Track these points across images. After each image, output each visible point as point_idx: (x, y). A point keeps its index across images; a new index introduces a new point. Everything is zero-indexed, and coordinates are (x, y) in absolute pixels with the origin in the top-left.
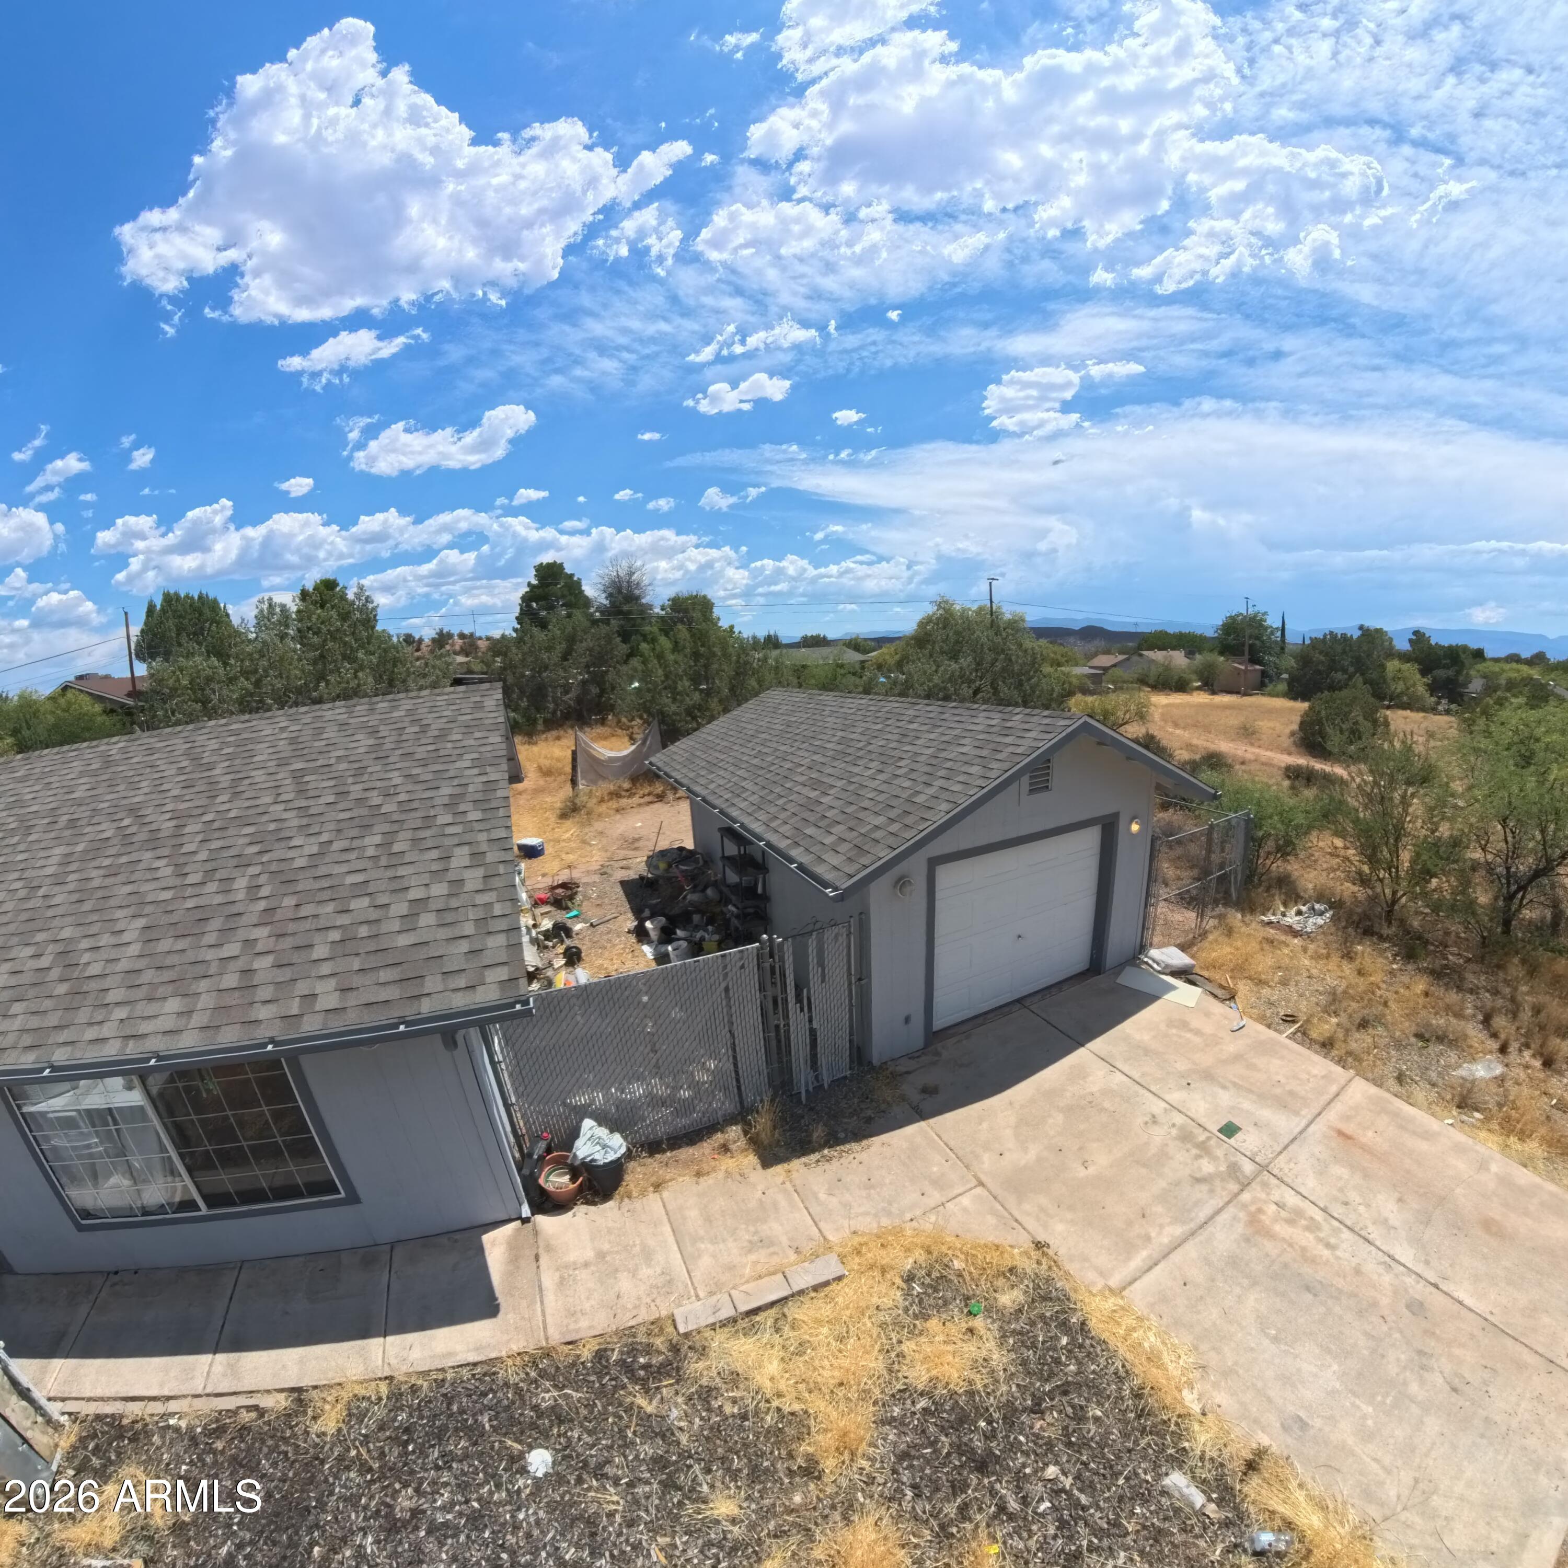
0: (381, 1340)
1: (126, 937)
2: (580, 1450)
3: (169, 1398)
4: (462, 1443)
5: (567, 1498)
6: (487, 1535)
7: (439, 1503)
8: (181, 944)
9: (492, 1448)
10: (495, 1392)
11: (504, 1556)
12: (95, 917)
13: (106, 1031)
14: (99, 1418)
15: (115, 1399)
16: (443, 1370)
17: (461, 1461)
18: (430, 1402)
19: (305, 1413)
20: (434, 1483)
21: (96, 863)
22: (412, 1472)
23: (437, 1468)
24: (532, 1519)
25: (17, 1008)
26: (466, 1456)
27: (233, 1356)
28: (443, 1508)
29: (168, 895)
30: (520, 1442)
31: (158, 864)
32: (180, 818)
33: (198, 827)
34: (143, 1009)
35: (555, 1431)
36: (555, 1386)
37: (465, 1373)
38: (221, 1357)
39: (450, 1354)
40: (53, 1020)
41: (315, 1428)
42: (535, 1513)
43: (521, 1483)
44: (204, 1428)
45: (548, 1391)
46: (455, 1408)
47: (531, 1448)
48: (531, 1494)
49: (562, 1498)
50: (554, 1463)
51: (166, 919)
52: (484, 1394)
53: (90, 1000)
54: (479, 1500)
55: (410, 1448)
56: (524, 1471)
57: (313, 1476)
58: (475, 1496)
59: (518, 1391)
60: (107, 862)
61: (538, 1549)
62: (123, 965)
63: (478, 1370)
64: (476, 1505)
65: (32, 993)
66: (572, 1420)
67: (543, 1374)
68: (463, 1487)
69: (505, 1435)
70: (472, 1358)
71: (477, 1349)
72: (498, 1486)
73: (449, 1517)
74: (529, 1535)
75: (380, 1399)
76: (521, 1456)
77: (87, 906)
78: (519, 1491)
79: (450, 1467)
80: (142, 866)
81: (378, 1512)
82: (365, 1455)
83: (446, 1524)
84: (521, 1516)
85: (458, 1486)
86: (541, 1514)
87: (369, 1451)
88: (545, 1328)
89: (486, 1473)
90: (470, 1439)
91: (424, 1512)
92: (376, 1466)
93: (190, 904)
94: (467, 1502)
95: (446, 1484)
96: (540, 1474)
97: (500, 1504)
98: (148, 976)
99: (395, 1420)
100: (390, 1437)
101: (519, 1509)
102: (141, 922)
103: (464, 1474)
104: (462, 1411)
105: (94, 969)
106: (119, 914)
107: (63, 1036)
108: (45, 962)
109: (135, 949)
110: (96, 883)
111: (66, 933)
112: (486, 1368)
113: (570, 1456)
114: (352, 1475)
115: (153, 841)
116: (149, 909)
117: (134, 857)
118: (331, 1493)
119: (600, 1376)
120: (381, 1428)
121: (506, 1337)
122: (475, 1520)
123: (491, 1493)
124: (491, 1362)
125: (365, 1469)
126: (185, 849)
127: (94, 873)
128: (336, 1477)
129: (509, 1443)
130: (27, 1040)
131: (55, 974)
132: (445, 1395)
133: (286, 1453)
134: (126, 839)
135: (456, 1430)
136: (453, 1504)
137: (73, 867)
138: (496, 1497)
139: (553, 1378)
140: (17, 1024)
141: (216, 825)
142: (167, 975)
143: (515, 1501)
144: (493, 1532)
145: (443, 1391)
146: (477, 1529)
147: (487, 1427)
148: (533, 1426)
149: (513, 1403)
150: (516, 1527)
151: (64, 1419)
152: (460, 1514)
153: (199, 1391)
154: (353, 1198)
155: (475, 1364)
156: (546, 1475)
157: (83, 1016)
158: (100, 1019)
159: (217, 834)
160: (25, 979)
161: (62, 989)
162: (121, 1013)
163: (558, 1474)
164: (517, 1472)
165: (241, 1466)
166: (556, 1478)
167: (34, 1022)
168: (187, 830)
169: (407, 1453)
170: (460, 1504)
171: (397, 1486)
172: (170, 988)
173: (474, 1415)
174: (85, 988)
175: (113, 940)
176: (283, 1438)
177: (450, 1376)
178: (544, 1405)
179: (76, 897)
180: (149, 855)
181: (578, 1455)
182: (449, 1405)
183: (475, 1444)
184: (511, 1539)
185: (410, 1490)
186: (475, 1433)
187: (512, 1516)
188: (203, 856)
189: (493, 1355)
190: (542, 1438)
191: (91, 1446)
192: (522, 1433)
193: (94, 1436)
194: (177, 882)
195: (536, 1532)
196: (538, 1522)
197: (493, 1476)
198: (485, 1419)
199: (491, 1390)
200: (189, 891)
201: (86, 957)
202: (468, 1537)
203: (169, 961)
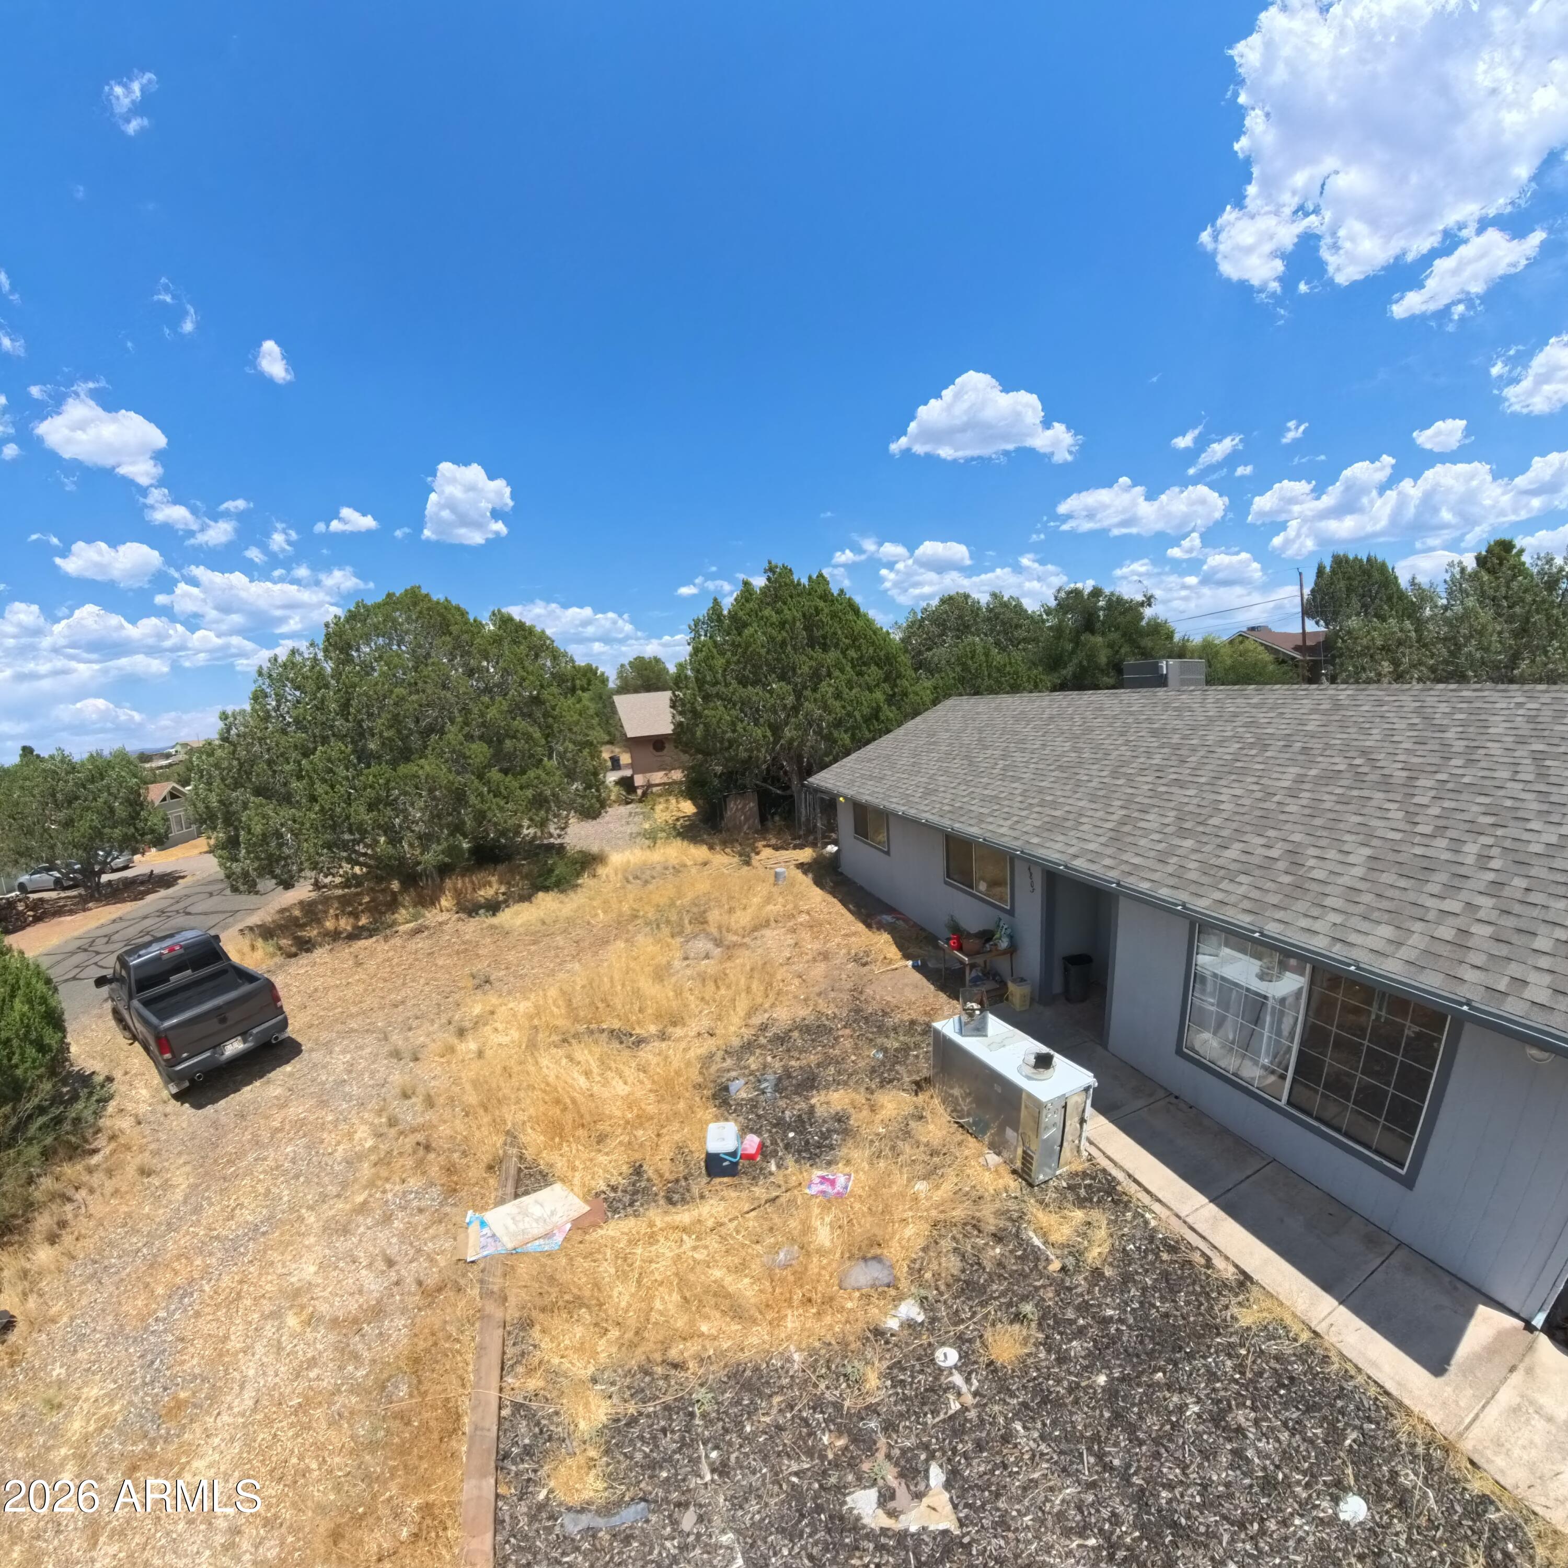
0: (1336, 1303)
1: (1351, 859)
2: (1388, 1541)
3: (1159, 1200)
4: (1319, 1431)
5: (1340, 1554)
6: (1264, 1501)
7: (1260, 1445)
8: (1403, 883)
9: (1333, 1460)
10: (1378, 1428)
11: (1256, 1526)
12: (1325, 833)
13: (1317, 926)
14: (1104, 1171)
15: (1124, 1170)
16: (1359, 1370)
17: (1304, 1440)
18: (1327, 1380)
19: (1237, 1295)
20: (1272, 1429)
21: (1329, 789)
22: (1267, 1407)
23: (1285, 1424)
24: (1300, 1533)
25: (1242, 878)
26: (1311, 1442)
27: (1222, 1214)
28: (1259, 1452)
29: (1398, 836)
30: (1356, 1480)
31: (1388, 805)
32: (1413, 773)
33: (1430, 783)
34: (1356, 922)
35: (1389, 1506)
36: (1426, 1478)
37: (1373, 1391)
38: (1213, 1208)
39: (1374, 1364)
40: (1274, 899)
41: (1235, 1310)
42: (1307, 1533)
43: (1325, 1504)
44: (1165, 1238)
45: (1416, 1474)
46: (1340, 1403)
47: (1360, 1493)
48: (1321, 1519)
49: (1335, 1551)
50: (1361, 1523)
51: (1391, 856)
52: (1369, 1420)
53: (1309, 896)
54: (1285, 1476)
55: (1282, 1392)
56: (1336, 1500)
57: (1203, 1336)
58: (1287, 1471)
59: (1397, 1447)
60: (1339, 791)
61: (1279, 1552)
62: (1345, 880)
63: (1384, 1399)
64: (1280, 1476)
65: (1257, 872)
66: (1408, 1515)
67: (1428, 1458)
68: (1286, 1456)
69: (1353, 1463)
70: (1390, 1386)
71: (1399, 1384)
72: (1308, 1486)
73: (1256, 1460)
74: (1286, 1539)
75: (1295, 1340)
76: (1346, 1489)
77: (1318, 822)
78: (1316, 1507)
79: (1293, 1435)
80: (1373, 803)
81: (1219, 1401)
82: (1249, 1362)
83: (1248, 1461)
84: (1297, 1521)
85: (1284, 1452)
86: (1311, 1539)
87: (1254, 1362)
88: (1467, 1428)
89: (1310, 1467)
90: (1327, 1435)
91: (1246, 1437)
92: (1249, 1375)
93: (1419, 851)
94: (1278, 1467)
95: (1278, 1440)
96: (1343, 1516)
97: (1295, 1496)
98: (1367, 898)
99: (1291, 1363)
100: (1275, 1370)
101: (1302, 1516)
102: (1367, 851)
103: (1297, 1451)
104: (1342, 1412)
105: (1318, 874)
106: (1347, 837)
107: (1280, 915)
108: (1274, 853)
109: (1359, 871)
110: (1327, 805)
111: (1297, 837)
112: (1391, 1404)
113: (1376, 1535)
114: (1229, 1363)
115: (1385, 783)
116: (1375, 842)
117: (1366, 793)
118: (1204, 1357)
119: (1466, 1514)
120: (1277, 1358)
121: (1430, 1400)
122: (1268, 1484)
123: (1298, 1483)
124: (1400, 1404)
125: (1240, 1368)
126: (1416, 800)
127: (1326, 797)
128: (1216, 1352)
129: (1349, 1471)
130: (1247, 905)
131: (1281, 865)
132: (1342, 1389)
133: (1201, 1304)
134: (1359, 777)
135: (1325, 1418)
136: (1268, 1456)
137: (1306, 786)
138: (1298, 1489)
139: (1430, 1470)
140: (1242, 890)
141: (1450, 786)
142: (1385, 904)
143: (1305, 1507)
144: (1268, 1505)
145: (1345, 1385)
146: (1262, 1489)
147: (1348, 1442)
148: (1377, 1483)
149: (1383, 1450)
150: (1285, 1523)
151: (1085, 1154)
152: (1264, 1469)
153: (1182, 1215)
154: (1409, 1182)
155: (1387, 1393)
156: (1346, 1524)
157: (1301, 906)
158: (1315, 914)
159: (1451, 795)
160: (1255, 860)
161: (1287, 879)
162: (1338, 918)
163: (1354, 1533)
164: (1331, 1495)
165: (1167, 1281)
166: (1348, 1534)
167: (1255, 894)
168: (1418, 783)
169: (1276, 1392)
170: (1273, 1463)
171: (1248, 1403)
172: (1386, 917)
173: (1346, 1424)
174: (1306, 886)
175: (1340, 857)
176: (1208, 1294)
177: (1360, 1379)
178: (1402, 1479)
179: (1307, 811)
180: (1381, 795)
181: (1383, 1541)
182: (1338, 1397)
183: (1326, 1442)
184: (1272, 1525)
185: (1253, 1415)
186: (1335, 1436)
187: (1292, 1515)
188: (1435, 811)
189: (1407, 1402)
190: (1375, 1498)
191: (1088, 1182)
192: (1365, 1477)
193: (1094, 1178)
194: (1408, 827)
195: (1291, 1543)
196: (1301, 1540)
197: (1312, 1476)
198: (1352, 1436)
199: (1378, 1424)
200: (1417, 839)
201: (1311, 862)
202: (1251, 1486)
203: (1390, 893)
